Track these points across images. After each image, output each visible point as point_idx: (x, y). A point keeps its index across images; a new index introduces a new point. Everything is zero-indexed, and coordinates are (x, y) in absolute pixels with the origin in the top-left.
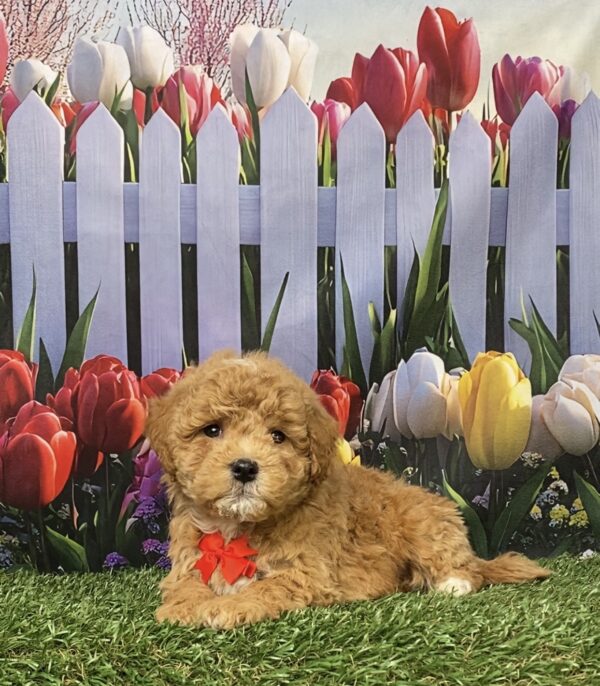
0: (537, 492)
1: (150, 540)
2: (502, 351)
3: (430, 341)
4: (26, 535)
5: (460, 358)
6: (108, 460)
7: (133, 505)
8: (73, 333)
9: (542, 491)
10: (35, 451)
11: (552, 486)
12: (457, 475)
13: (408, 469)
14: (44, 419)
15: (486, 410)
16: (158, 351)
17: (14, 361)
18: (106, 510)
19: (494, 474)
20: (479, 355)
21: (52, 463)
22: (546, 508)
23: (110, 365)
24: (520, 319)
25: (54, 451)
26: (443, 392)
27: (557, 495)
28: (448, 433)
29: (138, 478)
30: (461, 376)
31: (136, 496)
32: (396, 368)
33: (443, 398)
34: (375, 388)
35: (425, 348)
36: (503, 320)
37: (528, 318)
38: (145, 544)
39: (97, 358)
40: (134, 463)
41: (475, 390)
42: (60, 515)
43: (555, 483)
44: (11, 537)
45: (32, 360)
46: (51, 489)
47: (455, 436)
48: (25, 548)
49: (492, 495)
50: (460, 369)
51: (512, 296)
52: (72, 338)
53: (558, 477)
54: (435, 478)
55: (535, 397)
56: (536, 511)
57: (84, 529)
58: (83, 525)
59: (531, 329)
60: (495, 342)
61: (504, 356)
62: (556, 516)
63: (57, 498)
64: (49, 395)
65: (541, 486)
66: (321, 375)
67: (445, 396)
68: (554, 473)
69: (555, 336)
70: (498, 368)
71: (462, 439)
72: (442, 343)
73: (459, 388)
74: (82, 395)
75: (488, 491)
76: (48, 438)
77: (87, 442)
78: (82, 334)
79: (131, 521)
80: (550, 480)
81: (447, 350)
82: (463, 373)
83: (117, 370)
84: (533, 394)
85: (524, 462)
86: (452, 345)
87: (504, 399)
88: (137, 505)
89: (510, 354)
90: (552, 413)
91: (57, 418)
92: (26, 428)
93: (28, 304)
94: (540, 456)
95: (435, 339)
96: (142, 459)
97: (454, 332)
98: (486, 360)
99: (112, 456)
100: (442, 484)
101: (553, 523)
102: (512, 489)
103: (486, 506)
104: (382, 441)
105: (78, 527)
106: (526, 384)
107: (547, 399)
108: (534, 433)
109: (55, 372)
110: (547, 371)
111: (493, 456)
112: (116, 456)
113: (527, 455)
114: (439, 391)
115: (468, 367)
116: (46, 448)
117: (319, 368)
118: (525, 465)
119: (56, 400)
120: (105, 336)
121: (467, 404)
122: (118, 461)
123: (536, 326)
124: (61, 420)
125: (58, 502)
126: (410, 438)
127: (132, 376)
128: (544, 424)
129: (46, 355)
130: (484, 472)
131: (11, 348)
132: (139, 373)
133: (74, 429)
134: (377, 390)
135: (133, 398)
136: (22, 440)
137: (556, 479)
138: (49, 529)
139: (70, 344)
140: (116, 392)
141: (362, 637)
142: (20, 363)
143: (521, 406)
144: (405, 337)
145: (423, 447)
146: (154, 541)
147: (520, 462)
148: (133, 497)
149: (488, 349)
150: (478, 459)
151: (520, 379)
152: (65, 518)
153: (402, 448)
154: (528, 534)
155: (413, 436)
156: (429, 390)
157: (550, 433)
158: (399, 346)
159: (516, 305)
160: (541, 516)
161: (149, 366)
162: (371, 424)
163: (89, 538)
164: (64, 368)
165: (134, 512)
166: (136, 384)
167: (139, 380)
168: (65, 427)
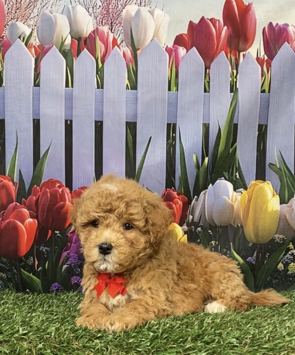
0: (282, 256)
1: (75, 277)
2: (264, 180)
3: (226, 174)
4: (10, 273)
5: (242, 183)
6: (54, 234)
7: (66, 258)
8: (37, 167)
9: (284, 255)
10: (16, 228)
11: (290, 253)
12: (239, 246)
13: (213, 242)
14: (21, 212)
15: (255, 211)
16: (81, 177)
17: (6, 181)
18: (52, 261)
19: (258, 246)
20: (252, 182)
21: (25, 235)
22: (286, 265)
23: (56, 184)
24: (275, 164)
25: (26, 229)
26: (232, 201)
27: (292, 257)
28: (234, 223)
29: (69, 244)
30: (242, 193)
31: (68, 254)
32: (207, 188)
33: (232, 205)
34: (196, 199)
35: (223, 178)
36: (265, 164)
37: (279, 163)
38: (72, 279)
39: (49, 180)
40: (67, 236)
41: (249, 201)
42: (28, 263)
43: (291, 251)
44: (2, 274)
45: (15, 181)
46: (24, 249)
47: (238, 225)
48: (9, 280)
49: (257, 257)
50: (242, 190)
51: (271, 151)
52: (36, 170)
53: (293, 248)
54: (227, 247)
55: (282, 205)
56: (281, 266)
57: (40, 270)
58: (40, 268)
59: (280, 169)
60: (261, 175)
61: (265, 183)
62: (292, 269)
63: (27, 254)
64: (23, 199)
65: (284, 253)
66: (167, 192)
67: (233, 204)
68: (291, 246)
69: (293, 173)
70: (262, 189)
71: (242, 226)
72: (232, 175)
73: (241, 199)
74: (41, 200)
75: (255, 255)
76: (23, 222)
77: (43, 225)
78: (42, 168)
79: (65, 266)
80: (289, 250)
81: (235, 179)
82: (243, 192)
83: (60, 187)
84: (281, 204)
85: (275, 240)
86: (238, 177)
87: (265, 206)
88: (68, 258)
89: (268, 182)
90: (290, 214)
91: (27, 212)
92: (11, 216)
93: (14, 151)
94: (284, 237)
95: (228, 173)
96: (72, 234)
97: (239, 169)
98: (256, 185)
99: (56, 232)
100: (230, 251)
101: (290, 272)
102: (268, 254)
103: (254, 263)
104: (199, 227)
105: (38, 269)
106: (277, 198)
107: (287, 207)
108: (280, 224)
109: (27, 187)
110: (288, 192)
111: (258, 236)
112: (58, 232)
113: (277, 236)
114: (230, 201)
115: (246, 189)
116: (21, 227)
117: (166, 188)
118: (276, 241)
119: (27, 202)
120: (54, 169)
121: (245, 208)
122: (59, 235)
123: (283, 167)
124: (29, 212)
125: (27, 256)
126: (214, 226)
127: (67, 190)
128: (286, 219)
129: (22, 178)
130: (253, 245)
131: (4, 174)
132: (71, 189)
133: (36, 218)
134: (197, 200)
135: (67, 202)
136: (9, 223)
137: (292, 249)
138: (22, 269)
139: (35, 173)
140: (59, 199)
141: (187, 339)
142: (9, 182)
143: (274, 210)
144: (212, 172)
145: (221, 230)
146: (77, 277)
147: (273, 240)
148: (67, 254)
149: (257, 179)
150: (250, 237)
151: (274, 195)
152: (30, 264)
153: (209, 231)
154: (276, 278)
155: (216, 225)
156: (225, 200)
157: (289, 224)
158: (209, 176)
159: (272, 156)
160: (283, 269)
161: (76, 185)
162: (193, 218)
163: (43, 275)
164: (31, 186)
165: (67, 262)
166: (70, 195)
167: (71, 192)
168: (31, 217)
